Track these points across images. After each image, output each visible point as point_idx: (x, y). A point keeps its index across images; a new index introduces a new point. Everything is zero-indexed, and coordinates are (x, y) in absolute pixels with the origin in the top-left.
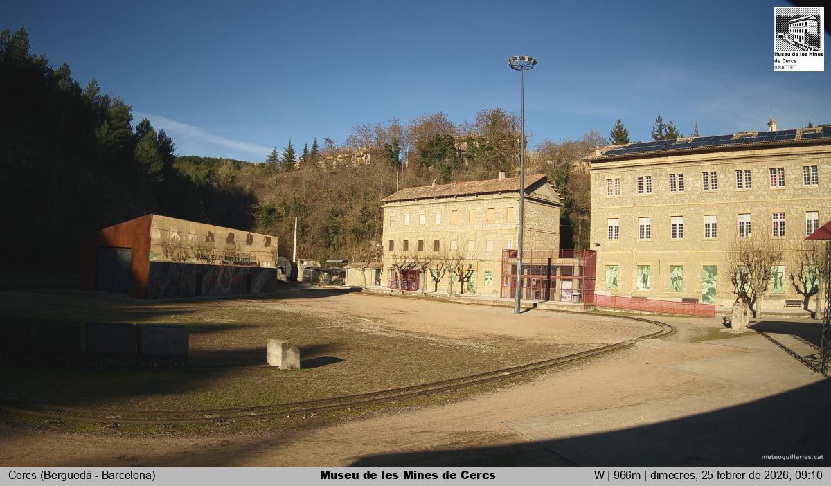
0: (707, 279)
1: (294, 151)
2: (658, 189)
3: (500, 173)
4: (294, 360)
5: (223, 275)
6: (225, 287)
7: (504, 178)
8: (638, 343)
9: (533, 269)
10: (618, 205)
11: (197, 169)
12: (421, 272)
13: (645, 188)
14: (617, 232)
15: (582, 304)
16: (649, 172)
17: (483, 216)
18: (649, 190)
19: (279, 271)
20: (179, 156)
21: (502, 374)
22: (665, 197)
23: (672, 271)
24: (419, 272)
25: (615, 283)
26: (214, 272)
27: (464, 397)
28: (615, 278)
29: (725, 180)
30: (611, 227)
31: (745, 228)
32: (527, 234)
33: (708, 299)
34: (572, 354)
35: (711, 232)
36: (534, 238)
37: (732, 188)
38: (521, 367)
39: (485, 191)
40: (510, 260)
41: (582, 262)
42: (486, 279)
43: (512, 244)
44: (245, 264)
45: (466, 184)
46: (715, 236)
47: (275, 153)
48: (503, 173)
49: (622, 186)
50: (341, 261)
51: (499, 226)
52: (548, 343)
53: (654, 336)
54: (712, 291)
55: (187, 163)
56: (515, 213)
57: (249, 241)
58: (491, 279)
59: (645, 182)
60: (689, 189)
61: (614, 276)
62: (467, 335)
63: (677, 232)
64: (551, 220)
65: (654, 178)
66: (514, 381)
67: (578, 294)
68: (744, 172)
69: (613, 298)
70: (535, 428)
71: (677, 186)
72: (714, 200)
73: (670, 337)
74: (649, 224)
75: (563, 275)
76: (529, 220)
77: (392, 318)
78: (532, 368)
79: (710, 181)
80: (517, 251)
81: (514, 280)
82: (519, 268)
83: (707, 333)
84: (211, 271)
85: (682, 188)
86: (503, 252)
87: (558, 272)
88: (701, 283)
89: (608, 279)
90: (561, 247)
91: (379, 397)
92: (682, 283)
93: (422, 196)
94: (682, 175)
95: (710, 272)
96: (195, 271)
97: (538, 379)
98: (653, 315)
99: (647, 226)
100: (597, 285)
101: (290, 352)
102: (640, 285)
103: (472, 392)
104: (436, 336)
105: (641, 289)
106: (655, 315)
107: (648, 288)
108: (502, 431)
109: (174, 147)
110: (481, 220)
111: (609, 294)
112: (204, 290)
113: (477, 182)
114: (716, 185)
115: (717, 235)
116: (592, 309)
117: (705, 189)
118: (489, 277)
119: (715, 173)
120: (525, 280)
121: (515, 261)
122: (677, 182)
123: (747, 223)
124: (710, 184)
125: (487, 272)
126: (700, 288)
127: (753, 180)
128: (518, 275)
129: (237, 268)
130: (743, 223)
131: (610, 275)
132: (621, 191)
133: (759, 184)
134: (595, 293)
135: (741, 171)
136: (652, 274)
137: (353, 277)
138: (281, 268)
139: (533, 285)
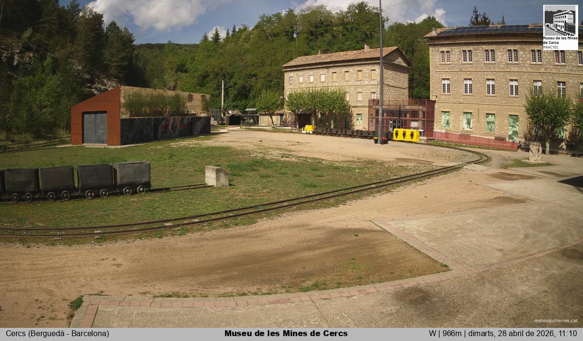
0: (512, 124)
1: (219, 35)
2: (476, 59)
3: (365, 46)
4: (224, 180)
5: (173, 123)
6: (174, 133)
7: (368, 50)
8: (464, 167)
9: (391, 113)
10: (449, 69)
11: (151, 51)
12: (311, 115)
13: (468, 58)
14: (449, 88)
15: (425, 138)
16: (471, 48)
17: (355, 75)
18: (471, 60)
19: (212, 119)
20: (138, 44)
21: (369, 187)
22: (482, 65)
23: (487, 117)
24: (310, 115)
25: (448, 123)
26: (166, 123)
27: (344, 202)
28: (448, 121)
29: (524, 56)
30: (444, 85)
31: (538, 89)
32: (386, 88)
33: (513, 138)
34: (418, 173)
35: (514, 91)
36: (391, 91)
37: (528, 62)
38: (383, 182)
39: (355, 58)
40: (374, 107)
41: (425, 109)
42: (358, 120)
43: (375, 95)
44: (188, 115)
45: (342, 53)
46: (517, 94)
47: (206, 37)
48: (368, 46)
49: (452, 56)
50: (255, 109)
51: (366, 83)
52: (402, 165)
53: (477, 162)
54: (515, 133)
55: (144, 48)
56: (377, 73)
57: (191, 98)
58: (361, 119)
59: (468, 54)
60: (499, 60)
61: (447, 118)
62: (346, 159)
63: (491, 90)
64: (403, 79)
65: (474, 52)
66: (379, 192)
67: (422, 131)
68: (536, 51)
69: (447, 134)
70: (393, 225)
71: (490, 58)
72: (516, 69)
73: (486, 163)
74: (471, 83)
75: (411, 117)
76: (387, 78)
77: (292, 148)
78: (391, 182)
79: (513, 56)
80: (379, 100)
81: (377, 122)
82: (380, 112)
83: (512, 162)
84: (164, 122)
85: (494, 59)
86: (369, 101)
87: (408, 115)
88: (507, 126)
89: (443, 121)
90: (409, 97)
91: (285, 204)
92: (494, 126)
93: (311, 62)
94: (494, 51)
95: (514, 119)
96: (152, 123)
97: (396, 190)
98: (475, 147)
99: (470, 85)
100: (435, 125)
101: (222, 175)
102: (465, 126)
103: (349, 199)
104: (324, 160)
105: (466, 129)
106: (476, 148)
107: (471, 128)
108: (371, 227)
109: (135, 38)
110: (353, 78)
111: (444, 131)
112: (159, 136)
113: (349, 52)
114: (517, 59)
115: (519, 93)
116: (432, 141)
117: (509, 61)
118: (360, 118)
119: (517, 50)
120: (385, 121)
121: (378, 107)
122: (490, 55)
123: (539, 87)
124: (513, 58)
125: (358, 114)
126: (507, 131)
127: (544, 57)
128: (380, 117)
129: (182, 119)
130: (536, 87)
131: (444, 118)
132: (451, 59)
133: (547, 60)
134: (434, 130)
135: (534, 51)
136: (473, 118)
137: (264, 120)
138: (213, 116)
139: (391, 124)
